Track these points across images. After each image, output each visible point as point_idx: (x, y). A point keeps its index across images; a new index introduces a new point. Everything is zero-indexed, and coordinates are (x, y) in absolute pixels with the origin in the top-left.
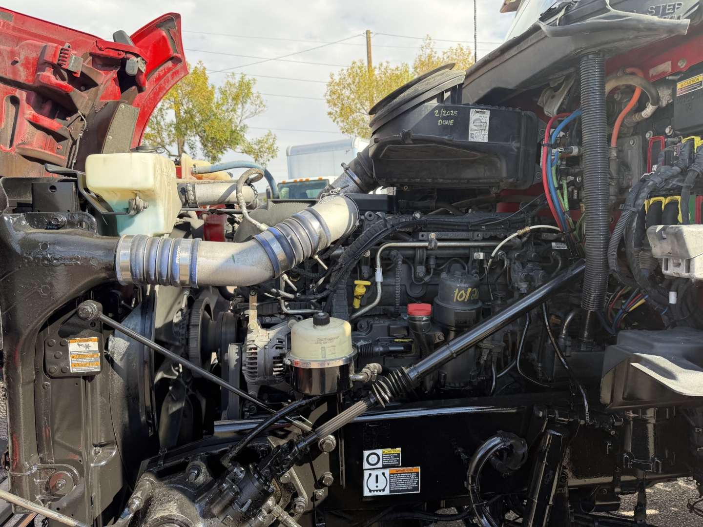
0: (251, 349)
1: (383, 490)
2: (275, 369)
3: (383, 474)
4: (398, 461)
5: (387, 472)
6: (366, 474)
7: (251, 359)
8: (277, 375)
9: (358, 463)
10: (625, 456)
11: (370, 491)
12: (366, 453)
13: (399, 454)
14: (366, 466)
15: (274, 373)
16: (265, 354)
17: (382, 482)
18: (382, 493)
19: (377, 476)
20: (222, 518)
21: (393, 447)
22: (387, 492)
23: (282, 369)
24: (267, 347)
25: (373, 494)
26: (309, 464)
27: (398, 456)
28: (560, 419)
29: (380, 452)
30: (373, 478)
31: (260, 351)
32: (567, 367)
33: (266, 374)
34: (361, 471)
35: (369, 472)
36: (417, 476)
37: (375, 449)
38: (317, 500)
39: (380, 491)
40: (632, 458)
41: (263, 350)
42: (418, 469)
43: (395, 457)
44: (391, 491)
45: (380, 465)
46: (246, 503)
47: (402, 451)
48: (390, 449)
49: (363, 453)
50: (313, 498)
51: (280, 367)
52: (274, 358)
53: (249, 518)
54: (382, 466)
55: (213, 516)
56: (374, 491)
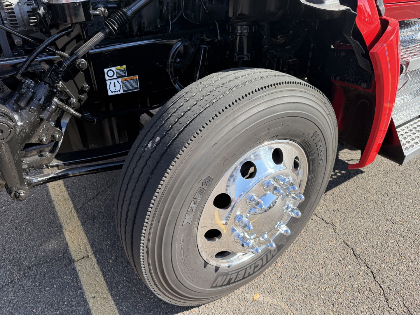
0: (7, 6)
1: (119, 91)
2: (31, 21)
3: (118, 81)
4: (125, 73)
5: (120, 80)
6: (108, 83)
7: (9, 13)
8: (33, 26)
9: (102, 77)
10: (235, 54)
11: (112, 92)
12: (106, 70)
13: (125, 69)
14: (107, 78)
15: (31, 24)
16: (20, 9)
17: (118, 87)
18: (119, 93)
19: (114, 83)
20: (28, 109)
21: (121, 65)
22: (122, 92)
23: (36, 21)
24: (20, 4)
25: (114, 94)
26: (72, 80)
27: (125, 70)
28: (206, 39)
29: (114, 69)
30: (112, 84)
31: (15, 7)
32: (207, 11)
33: (25, 25)
34: (105, 81)
35: (110, 81)
36: (137, 81)
37: (111, 67)
38: (82, 101)
39: (117, 91)
40: (238, 55)
41: (17, 6)
42: (137, 77)
43: (123, 71)
44: (124, 91)
45: (115, 77)
46: (41, 99)
47: (126, 67)
48: (119, 67)
49: (104, 70)
50: (80, 100)
51: (34, 19)
52: (28, 12)
53: (46, 107)
54: (116, 77)
55: (22, 109)
56: (114, 92)
